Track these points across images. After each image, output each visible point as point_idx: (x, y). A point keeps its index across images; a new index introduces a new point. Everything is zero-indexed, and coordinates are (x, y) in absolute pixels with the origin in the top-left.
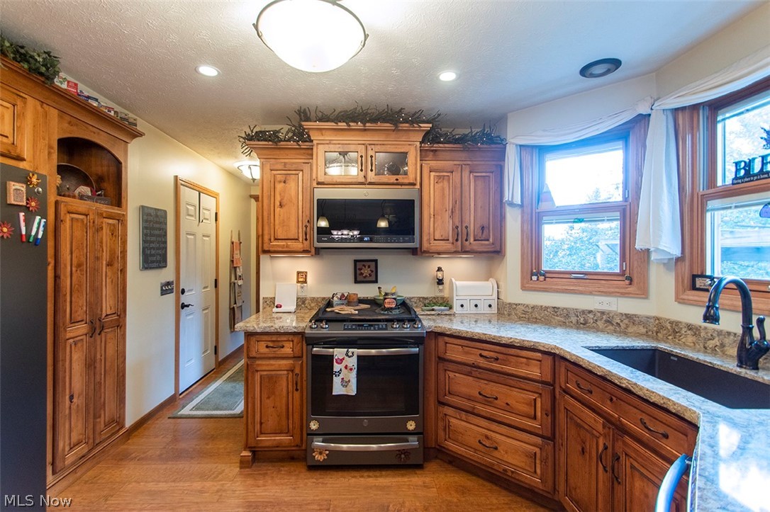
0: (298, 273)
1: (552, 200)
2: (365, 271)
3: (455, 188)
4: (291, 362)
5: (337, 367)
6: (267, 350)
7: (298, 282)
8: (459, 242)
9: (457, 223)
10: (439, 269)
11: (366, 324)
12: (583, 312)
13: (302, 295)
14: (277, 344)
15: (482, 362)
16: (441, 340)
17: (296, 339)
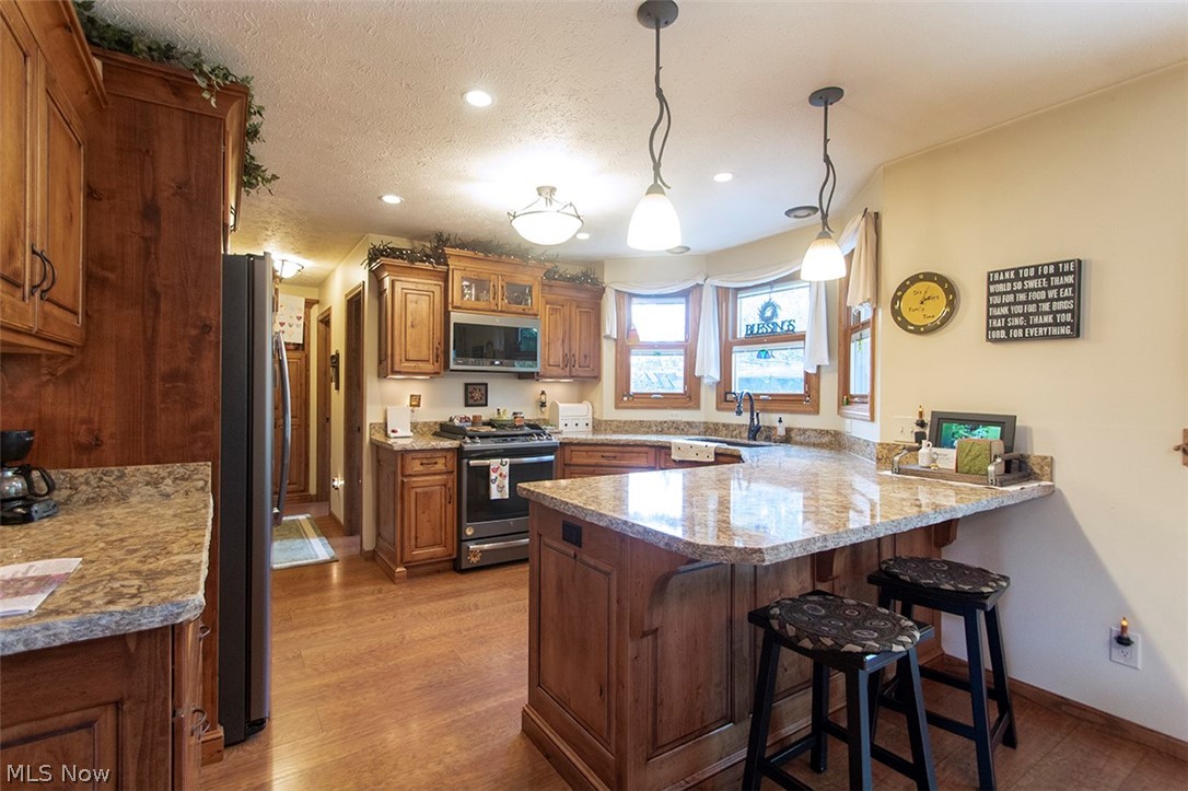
0: (412, 396)
1: (637, 336)
2: (475, 395)
3: (565, 320)
4: (445, 477)
5: (493, 476)
6: (421, 468)
7: (411, 405)
8: (568, 368)
9: (567, 352)
10: (543, 393)
11: (509, 439)
12: (661, 423)
13: (414, 420)
14: (430, 461)
15: (604, 461)
16: (567, 449)
17: (449, 455)
